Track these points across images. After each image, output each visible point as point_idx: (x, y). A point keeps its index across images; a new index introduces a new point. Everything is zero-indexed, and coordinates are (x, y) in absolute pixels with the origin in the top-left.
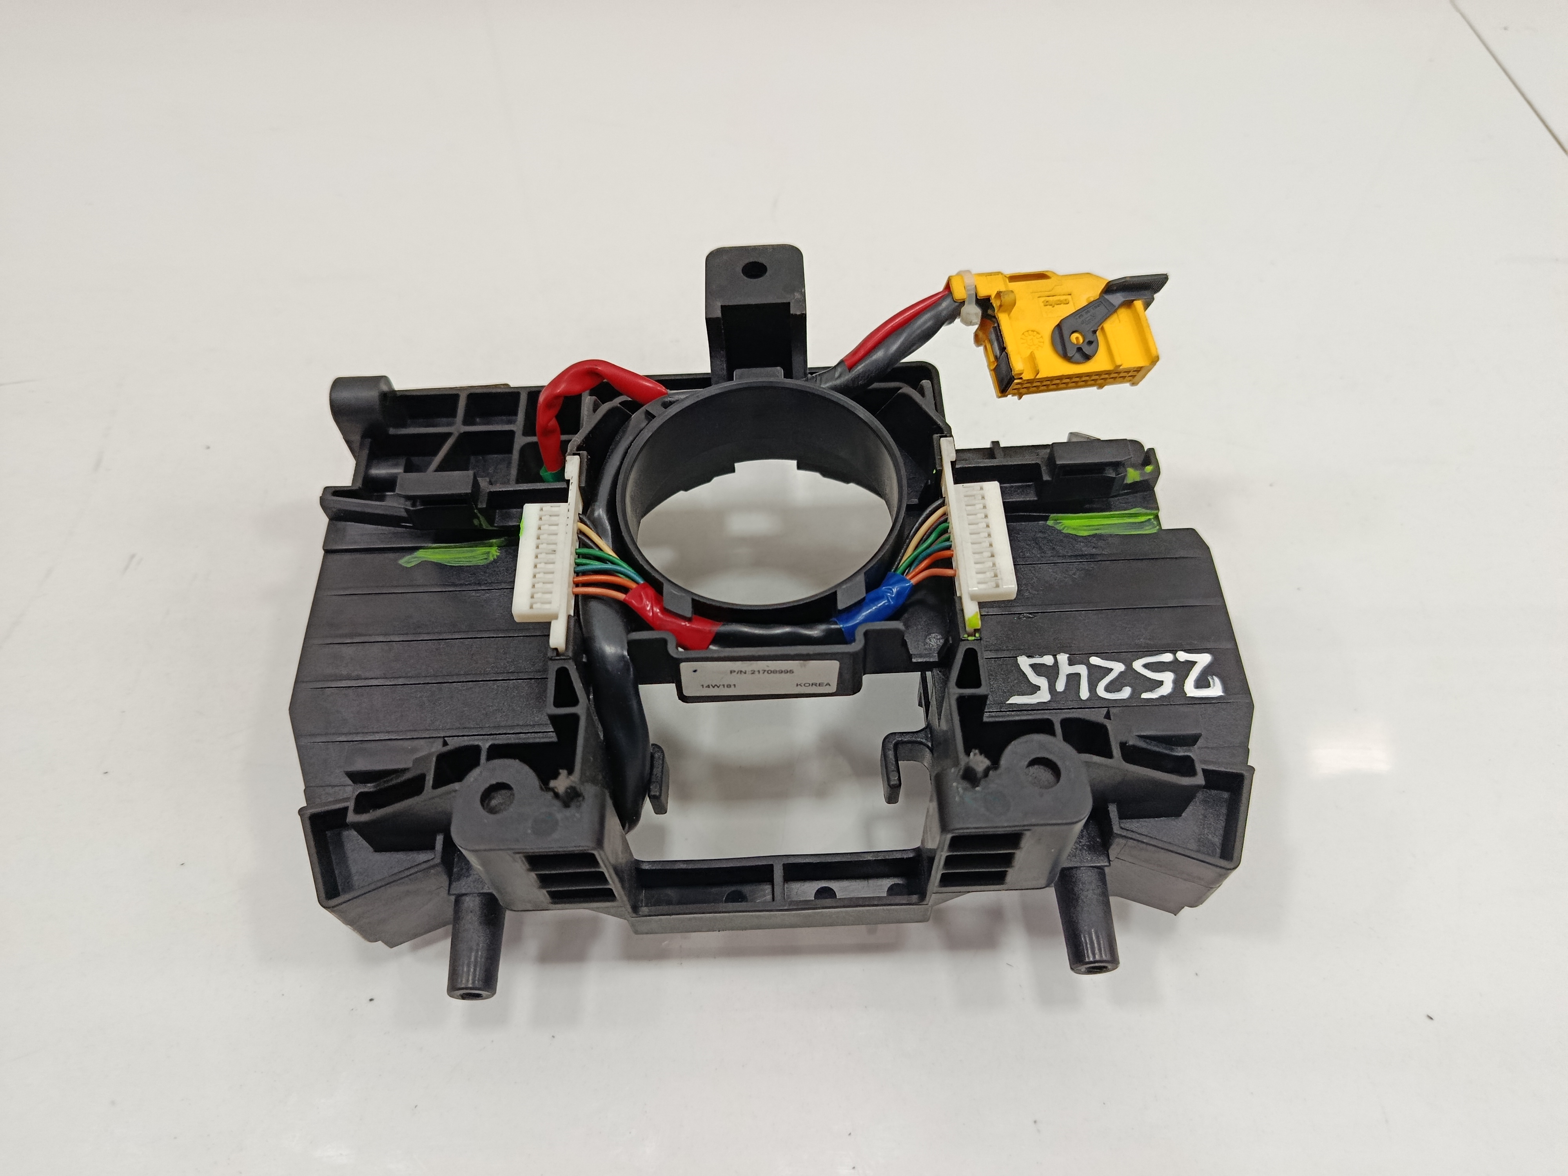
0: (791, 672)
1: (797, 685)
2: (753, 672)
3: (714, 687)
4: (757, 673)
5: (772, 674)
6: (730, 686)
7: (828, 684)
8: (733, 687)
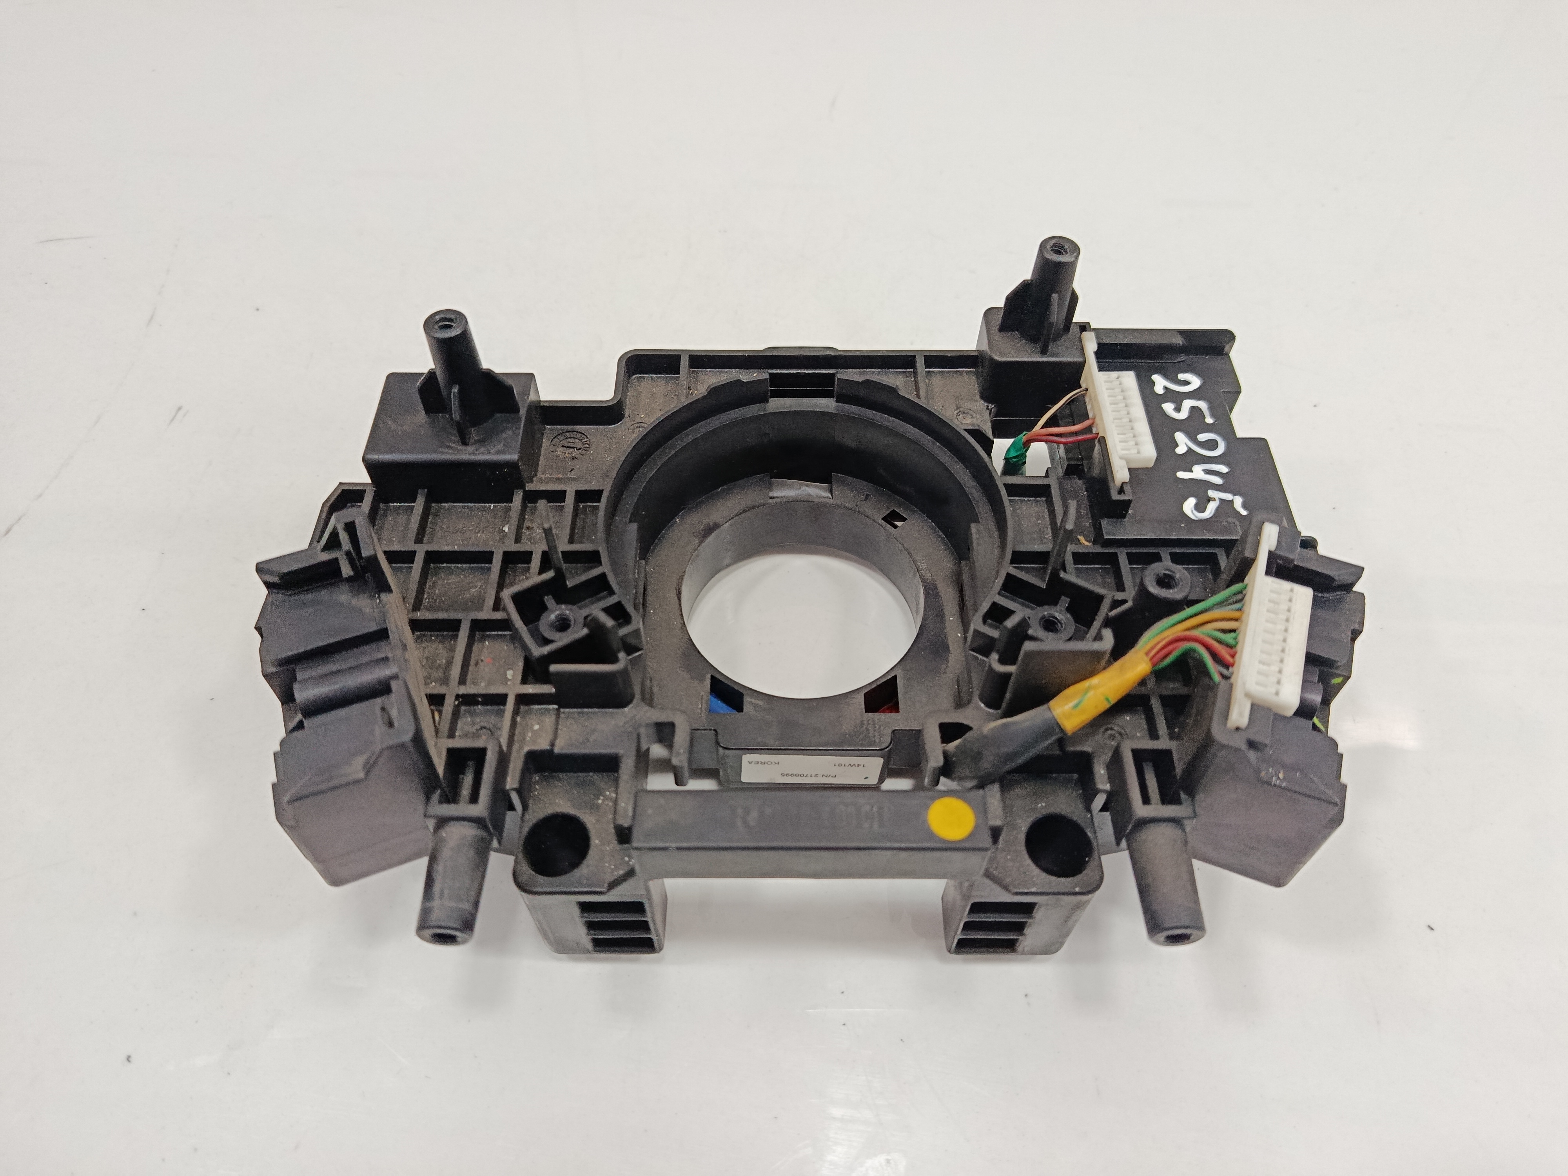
0: (783, 775)
1: (778, 763)
2: (816, 775)
3: (854, 765)
4: (813, 775)
5: (800, 774)
6: (839, 765)
7: (750, 763)
8: (837, 764)
